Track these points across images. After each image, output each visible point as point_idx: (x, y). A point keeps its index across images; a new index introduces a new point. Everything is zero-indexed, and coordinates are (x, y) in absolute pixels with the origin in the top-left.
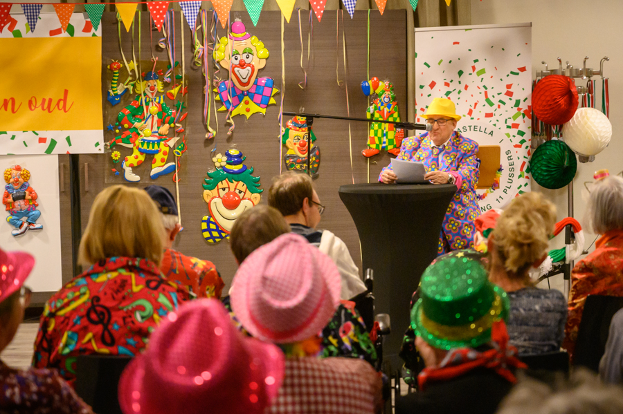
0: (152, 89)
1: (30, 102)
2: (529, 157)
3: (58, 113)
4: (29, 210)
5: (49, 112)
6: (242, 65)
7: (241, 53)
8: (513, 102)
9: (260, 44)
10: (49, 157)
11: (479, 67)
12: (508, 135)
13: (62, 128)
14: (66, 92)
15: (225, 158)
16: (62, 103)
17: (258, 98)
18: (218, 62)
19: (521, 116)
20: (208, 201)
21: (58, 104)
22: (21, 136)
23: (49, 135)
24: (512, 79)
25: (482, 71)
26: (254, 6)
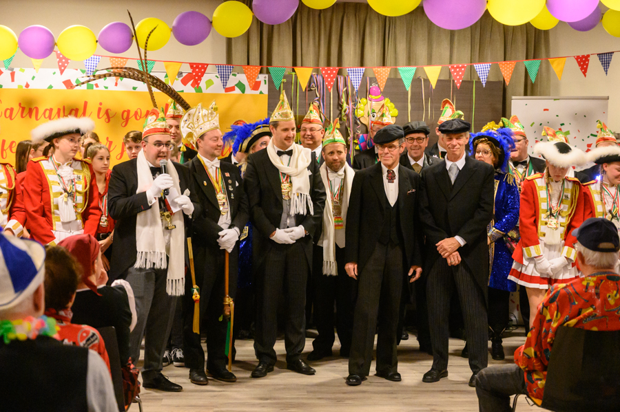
7: (376, 111)
9: (392, 105)
18: (359, 119)
24: (592, 140)
26: (407, 74)
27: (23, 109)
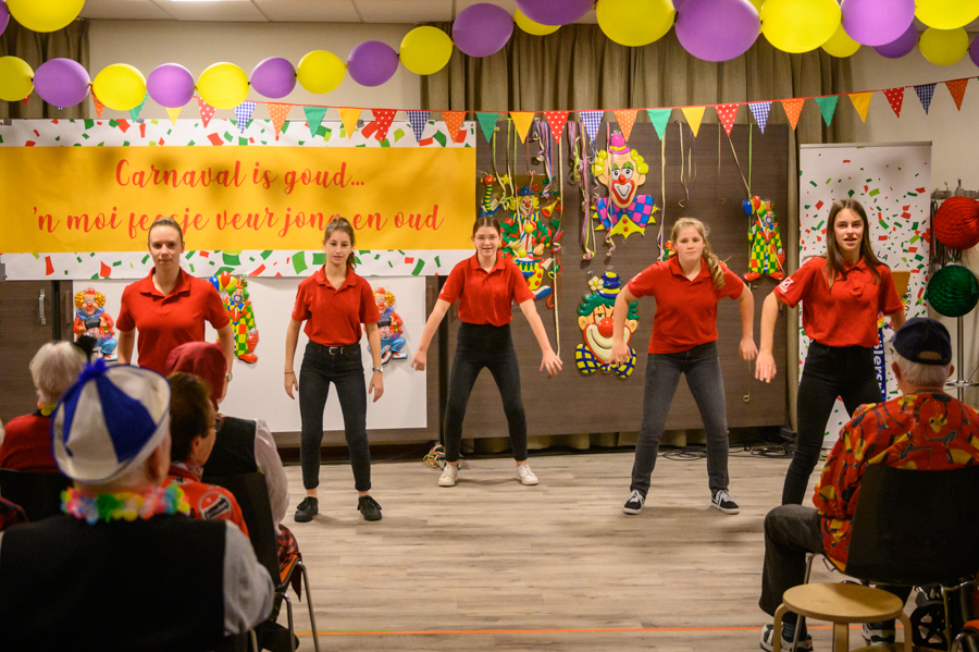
0: (527, 205)
1: (397, 219)
2: (927, 283)
3: (426, 231)
4: (393, 338)
5: (418, 229)
6: (622, 181)
7: (620, 167)
8: (911, 225)
9: (641, 158)
10: (416, 279)
11: (871, 186)
12: (905, 259)
13: (430, 247)
14: (436, 207)
15: (602, 282)
16: (431, 220)
17: (638, 216)
18: (597, 178)
19: (919, 240)
20: (583, 328)
21: (427, 221)
22: (386, 256)
23: (416, 254)
24: (909, 201)
25: (876, 192)
26: (659, 118)
27: (157, 172)
